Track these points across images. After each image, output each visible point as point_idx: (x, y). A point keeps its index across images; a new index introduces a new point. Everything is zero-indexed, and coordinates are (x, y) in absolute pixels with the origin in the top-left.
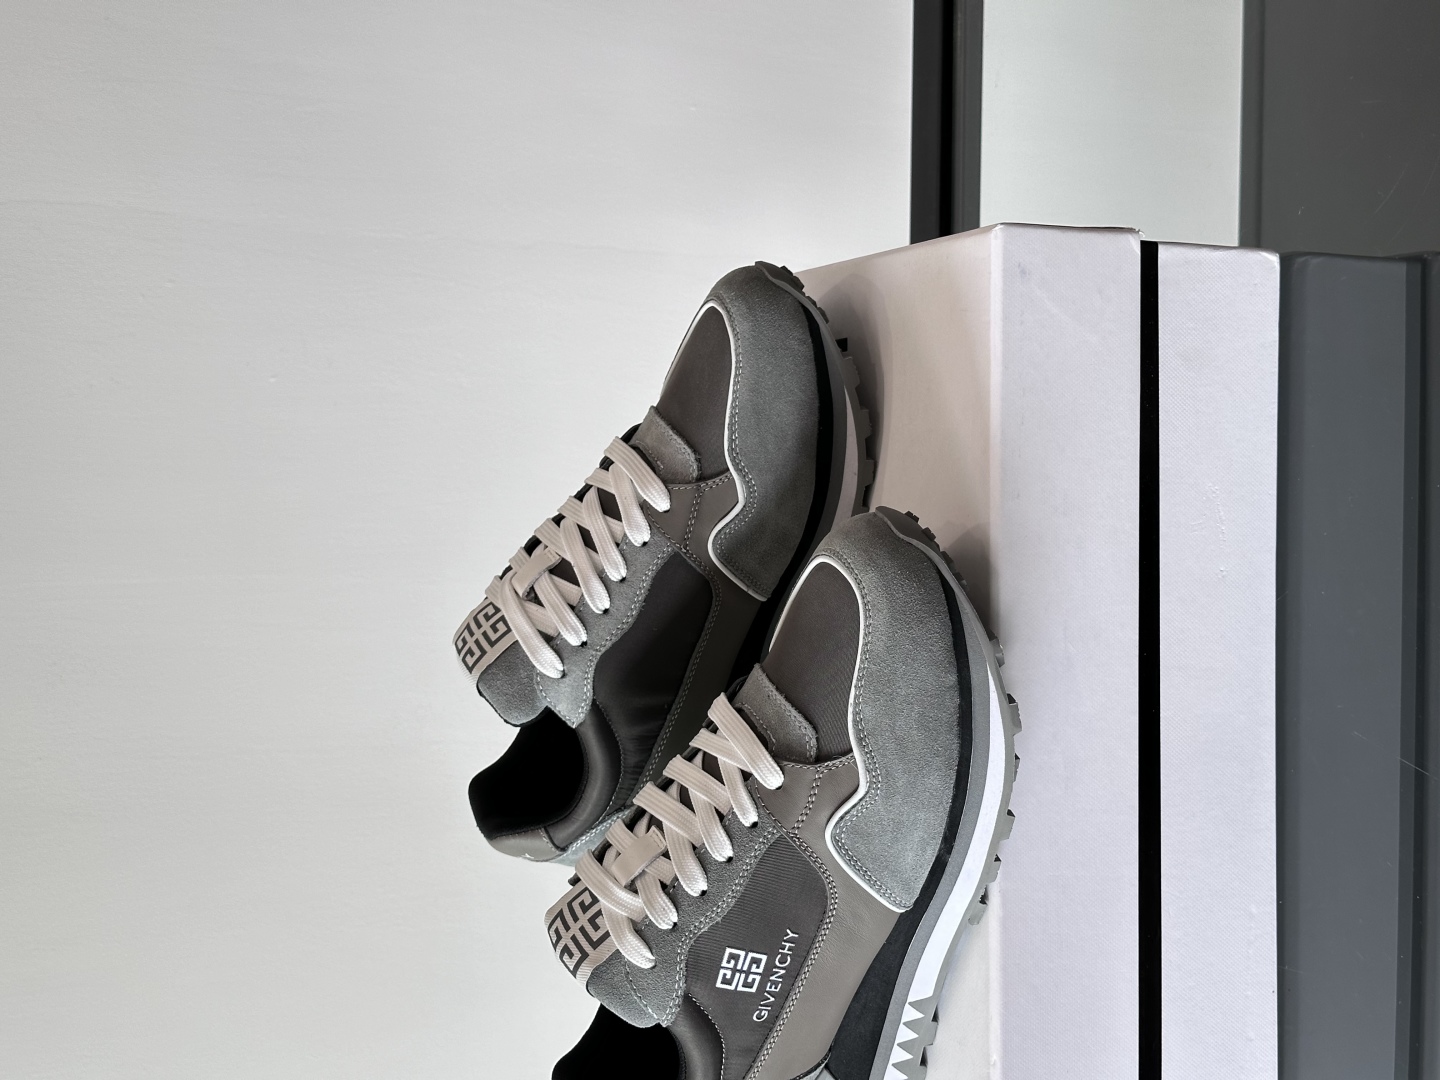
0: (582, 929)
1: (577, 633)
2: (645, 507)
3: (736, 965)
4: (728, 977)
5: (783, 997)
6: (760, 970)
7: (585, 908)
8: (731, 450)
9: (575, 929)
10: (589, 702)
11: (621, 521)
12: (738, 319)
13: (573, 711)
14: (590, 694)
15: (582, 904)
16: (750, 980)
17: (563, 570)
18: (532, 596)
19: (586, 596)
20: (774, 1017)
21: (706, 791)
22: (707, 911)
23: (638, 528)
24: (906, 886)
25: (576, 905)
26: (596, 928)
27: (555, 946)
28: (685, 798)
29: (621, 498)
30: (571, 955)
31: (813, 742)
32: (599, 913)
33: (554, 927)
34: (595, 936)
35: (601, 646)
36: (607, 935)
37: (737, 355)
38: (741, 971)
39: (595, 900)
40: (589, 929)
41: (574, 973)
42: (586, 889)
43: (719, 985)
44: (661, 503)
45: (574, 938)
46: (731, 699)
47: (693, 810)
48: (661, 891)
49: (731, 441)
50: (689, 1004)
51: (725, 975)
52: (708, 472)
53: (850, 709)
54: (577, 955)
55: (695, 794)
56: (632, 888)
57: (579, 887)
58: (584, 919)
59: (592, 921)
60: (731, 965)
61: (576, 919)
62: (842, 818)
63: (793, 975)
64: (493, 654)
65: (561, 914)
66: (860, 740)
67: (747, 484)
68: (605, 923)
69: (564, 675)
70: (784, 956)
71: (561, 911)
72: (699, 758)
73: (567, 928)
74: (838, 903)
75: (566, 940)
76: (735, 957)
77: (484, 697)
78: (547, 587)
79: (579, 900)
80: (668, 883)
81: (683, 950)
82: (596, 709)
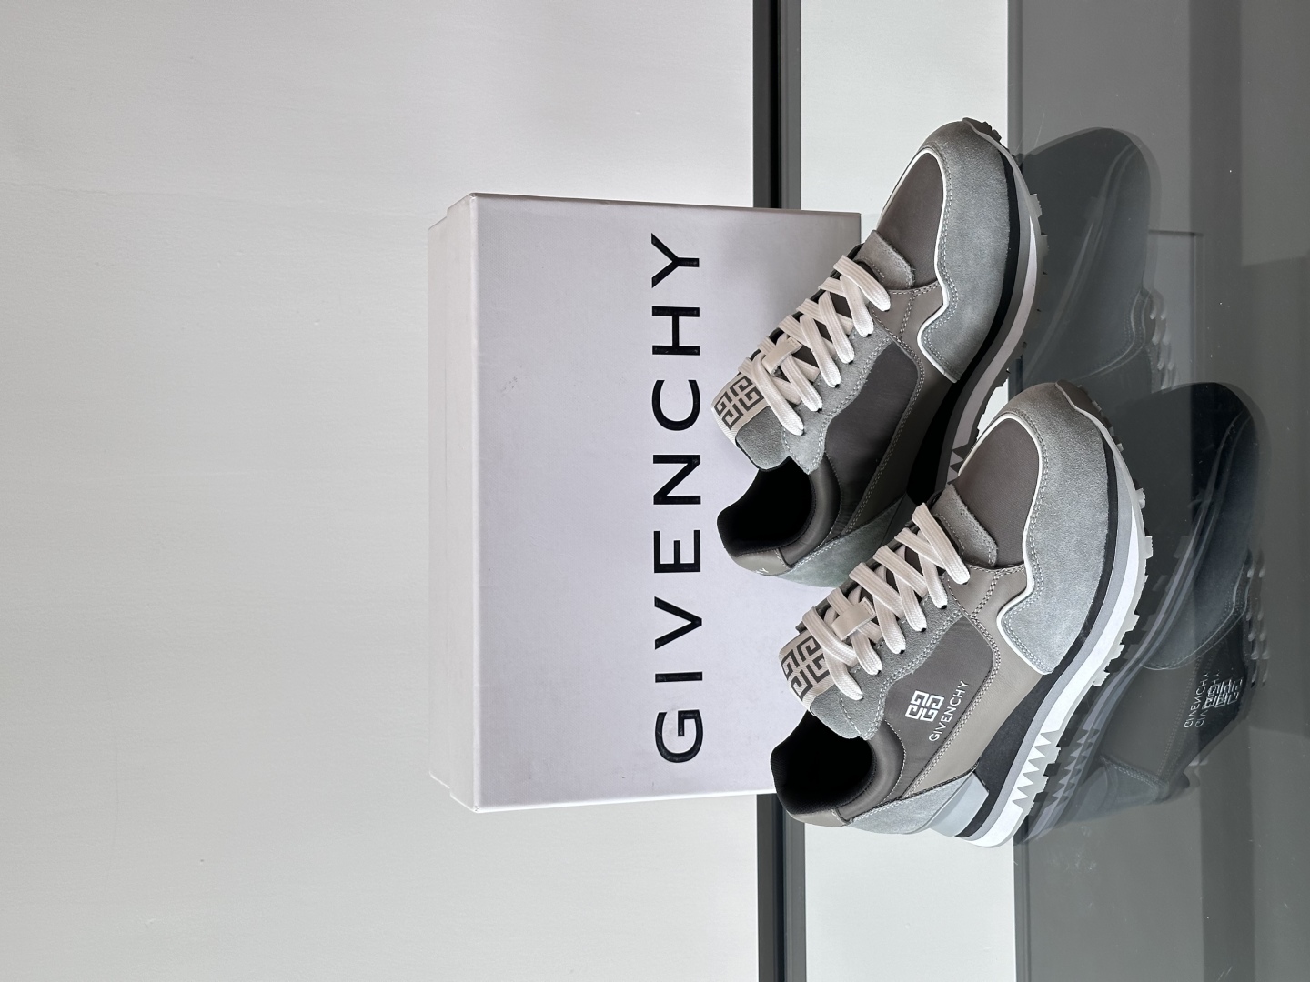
0: (808, 667)
1: (815, 401)
2: (870, 307)
3: (921, 703)
4: (915, 710)
5: (954, 725)
6: (938, 707)
7: (811, 652)
8: (940, 264)
9: (803, 666)
10: (821, 455)
11: (851, 317)
12: (950, 163)
13: (809, 461)
14: (822, 449)
15: (808, 648)
16: (930, 713)
17: (804, 354)
18: (780, 374)
19: (822, 374)
20: (944, 739)
21: (908, 578)
22: (904, 665)
23: (864, 322)
24: (1052, 657)
25: (803, 648)
26: (819, 667)
27: (787, 676)
28: (890, 579)
29: (850, 300)
30: (800, 685)
31: (994, 553)
32: (822, 657)
33: (786, 663)
34: (819, 673)
35: (833, 412)
36: (827, 673)
37: (948, 191)
38: (924, 707)
39: (818, 647)
40: (814, 667)
41: (801, 697)
42: (811, 637)
43: (907, 715)
44: (883, 303)
45: (802, 673)
46: (930, 508)
47: (897, 591)
48: (871, 648)
49: (941, 257)
50: (885, 727)
51: (913, 709)
52: (920, 281)
53: (1025, 533)
54: (805, 685)
55: (898, 578)
56: (848, 643)
57: (805, 635)
58: (810, 660)
59: (816, 661)
60: (918, 703)
61: (804, 659)
62: (1011, 609)
63: (962, 712)
64: (748, 416)
65: (792, 653)
66: (1030, 556)
67: (951, 290)
68: (826, 665)
69: (804, 434)
70: (957, 699)
71: (792, 651)
72: (902, 550)
73: (797, 665)
74: (1000, 665)
75: (796, 673)
76: (921, 698)
77: (741, 448)
78: (791, 367)
79: (806, 645)
80: (875, 642)
81: (884, 690)
82: (826, 461)
